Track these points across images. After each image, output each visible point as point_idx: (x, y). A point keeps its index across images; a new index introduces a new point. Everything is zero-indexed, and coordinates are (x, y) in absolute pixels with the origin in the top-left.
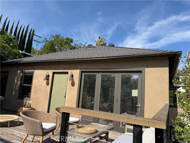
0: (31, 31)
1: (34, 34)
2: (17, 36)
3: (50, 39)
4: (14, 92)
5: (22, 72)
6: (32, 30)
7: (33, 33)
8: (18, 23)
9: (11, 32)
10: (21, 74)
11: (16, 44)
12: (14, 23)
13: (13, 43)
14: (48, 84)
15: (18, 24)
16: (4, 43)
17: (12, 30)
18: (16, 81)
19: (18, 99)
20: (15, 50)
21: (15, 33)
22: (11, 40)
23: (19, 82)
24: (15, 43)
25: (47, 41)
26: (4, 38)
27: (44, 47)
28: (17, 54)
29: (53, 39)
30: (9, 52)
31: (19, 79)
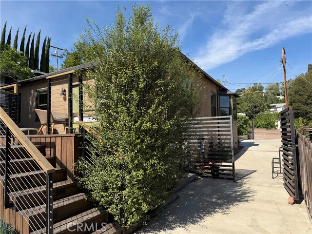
0: (45, 40)
1: (51, 45)
2: (26, 51)
3: (72, 50)
4: (30, 116)
5: (36, 91)
6: (47, 39)
7: (49, 44)
8: (25, 30)
9: (16, 46)
10: (36, 94)
11: (25, 61)
12: (18, 31)
13: (20, 60)
14: (65, 99)
15: (25, 33)
16: (9, 60)
17: (16, 43)
18: (30, 103)
19: (36, 121)
20: (25, 69)
21: (21, 46)
22: (17, 56)
23: (35, 103)
24: (23, 60)
25: (68, 53)
26: (9, 54)
27: (65, 63)
28: (27, 73)
29: (76, 50)
30: (18, 71)
31: (34, 100)
